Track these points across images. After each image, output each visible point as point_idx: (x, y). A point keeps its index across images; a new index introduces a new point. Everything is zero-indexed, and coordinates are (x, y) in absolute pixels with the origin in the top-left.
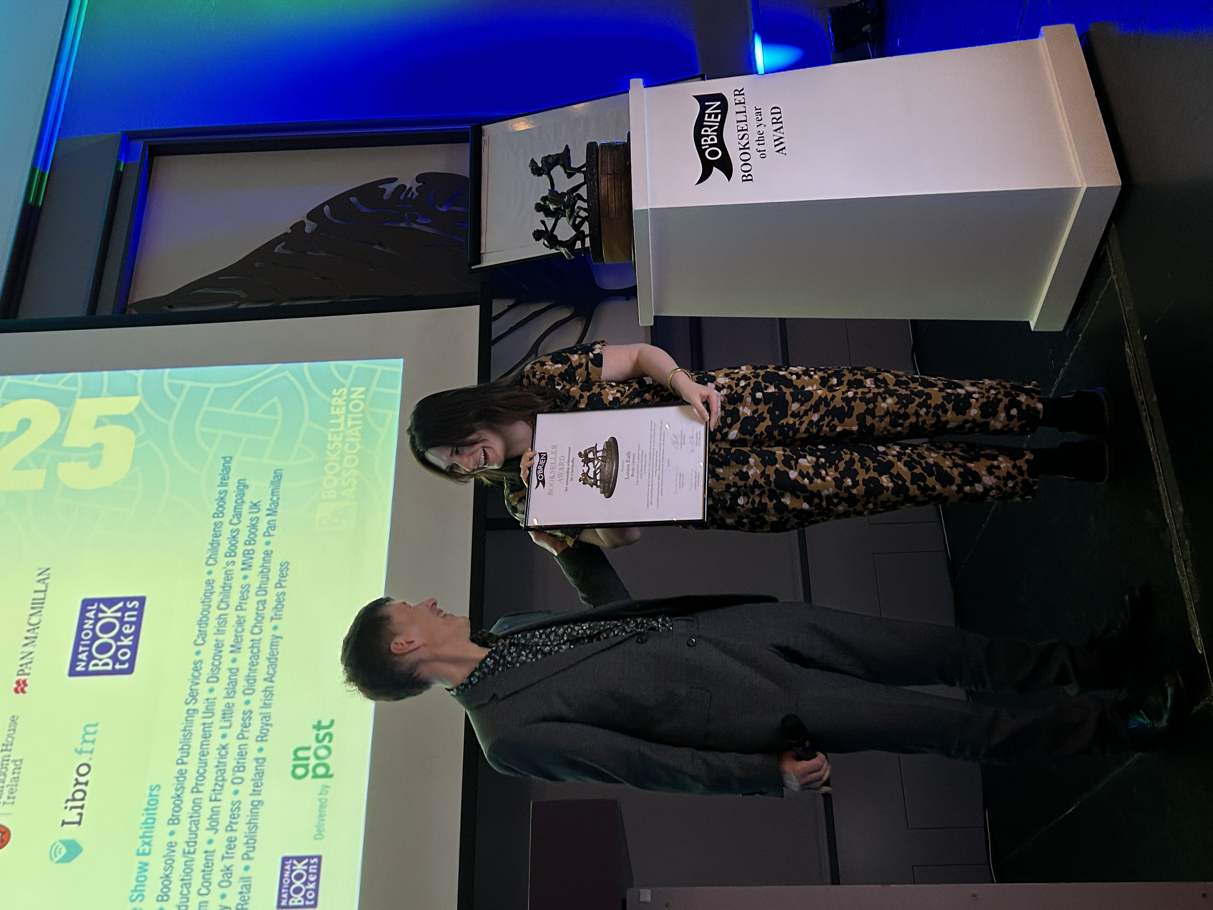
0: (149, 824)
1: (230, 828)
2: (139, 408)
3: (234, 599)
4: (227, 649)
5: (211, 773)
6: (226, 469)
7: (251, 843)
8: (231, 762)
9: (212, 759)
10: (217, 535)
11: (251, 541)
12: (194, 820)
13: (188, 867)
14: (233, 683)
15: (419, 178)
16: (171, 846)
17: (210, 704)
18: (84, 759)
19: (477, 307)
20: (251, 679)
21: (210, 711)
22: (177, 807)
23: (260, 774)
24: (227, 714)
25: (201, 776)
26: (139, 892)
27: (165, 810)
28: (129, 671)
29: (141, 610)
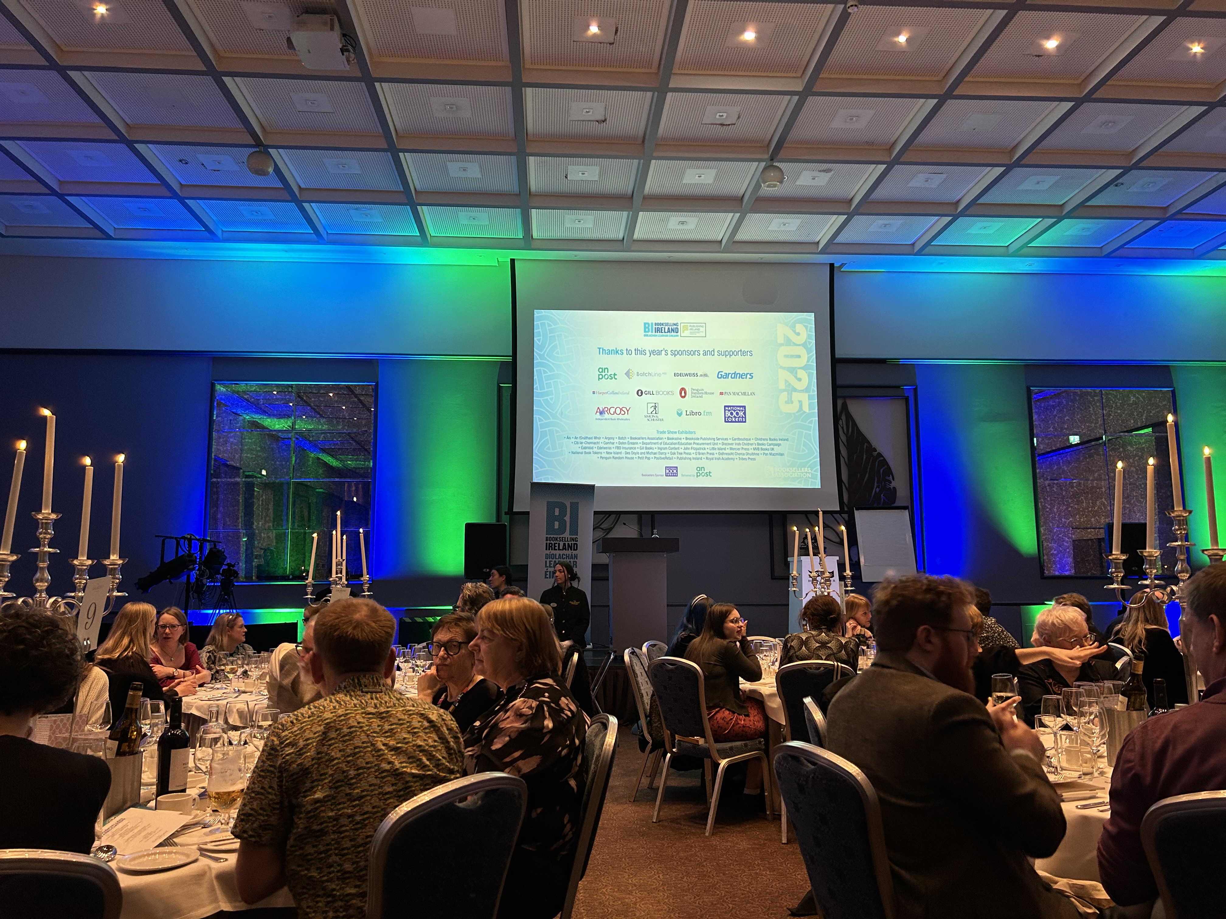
0: (686, 433)
1: (685, 453)
2: (805, 412)
3: (745, 447)
4: (731, 446)
5: (698, 446)
6: (784, 440)
7: (681, 459)
8: (701, 451)
9: (702, 446)
10: (764, 440)
11: (762, 449)
12: (686, 444)
13: (675, 444)
14: (722, 449)
15: (894, 488)
16: (681, 439)
17: (717, 444)
19: (839, 509)
20: (723, 454)
21: (714, 444)
22: (690, 439)
23: (698, 459)
24: (714, 449)
25: (698, 444)
26: (669, 432)
27: (689, 436)
28: (725, 421)
29: (742, 422)
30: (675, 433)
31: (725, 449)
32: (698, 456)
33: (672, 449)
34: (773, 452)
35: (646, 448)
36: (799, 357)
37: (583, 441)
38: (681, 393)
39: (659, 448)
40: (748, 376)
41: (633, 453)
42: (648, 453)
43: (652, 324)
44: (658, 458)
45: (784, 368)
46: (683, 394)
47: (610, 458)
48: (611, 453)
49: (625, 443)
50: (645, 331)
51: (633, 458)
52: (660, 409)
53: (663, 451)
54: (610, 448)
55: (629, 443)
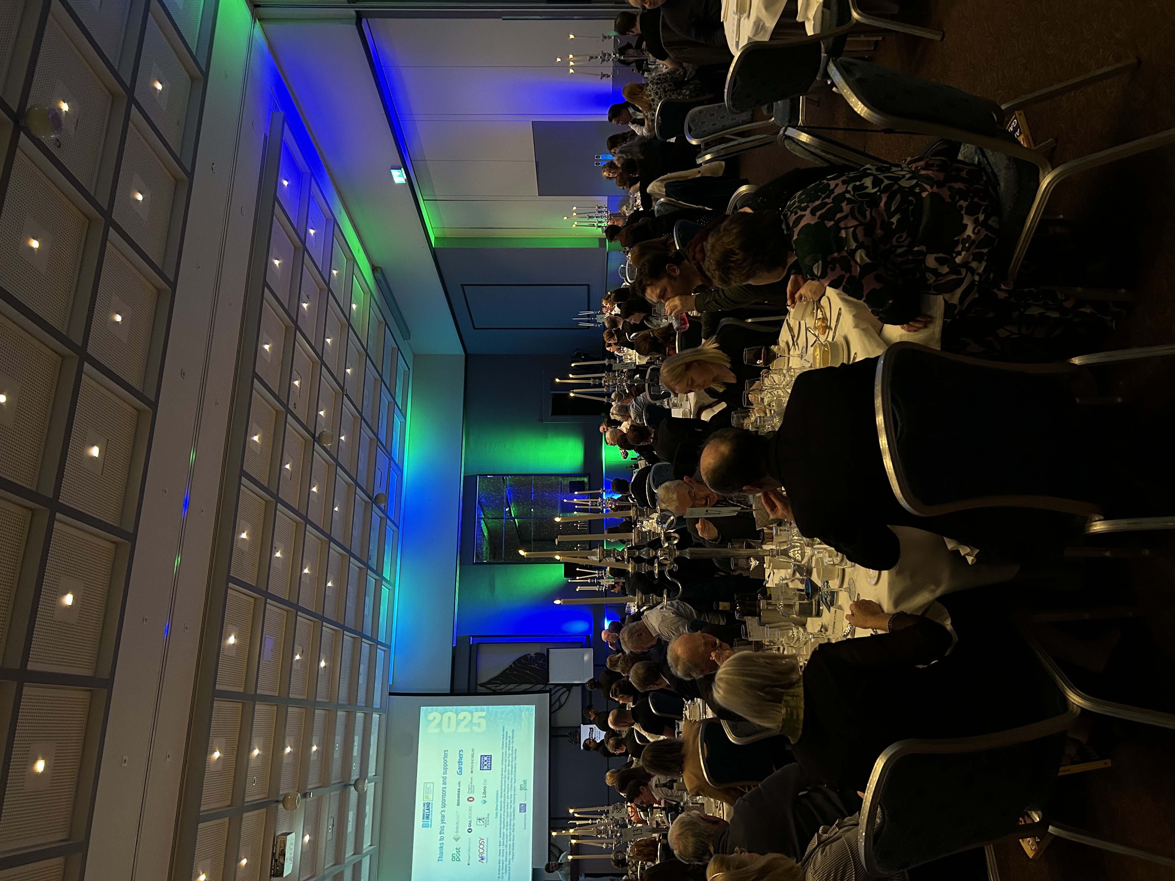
0: (497, 797)
1: (511, 798)
2: (486, 714)
3: (507, 756)
4: (507, 765)
5: (507, 789)
6: (504, 729)
7: (514, 801)
8: (510, 786)
9: (506, 786)
10: (503, 743)
11: (509, 744)
12: (505, 797)
13: (504, 805)
14: (509, 772)
15: (536, 653)
16: (501, 801)
18: (485, 785)
20: (512, 772)
21: (505, 778)
22: (502, 795)
23: (515, 789)
24: (508, 778)
25: (505, 790)
26: (497, 809)
27: (499, 795)
28: (491, 769)
29: (491, 758)
30: (497, 805)
31: (509, 770)
32: (513, 789)
33: (508, 808)
34: (511, 737)
35: (507, 826)
36: (449, 718)
37: (501, 872)
38: (471, 801)
39: (507, 817)
40: (461, 753)
41: (510, 835)
42: (510, 825)
43: (423, 822)
44: (514, 818)
45: (457, 729)
46: (472, 799)
47: (513, 852)
48: (510, 852)
49: (503, 841)
50: (428, 827)
51: (513, 836)
52: (481, 816)
53: (509, 814)
54: (506, 852)
55: (503, 839)
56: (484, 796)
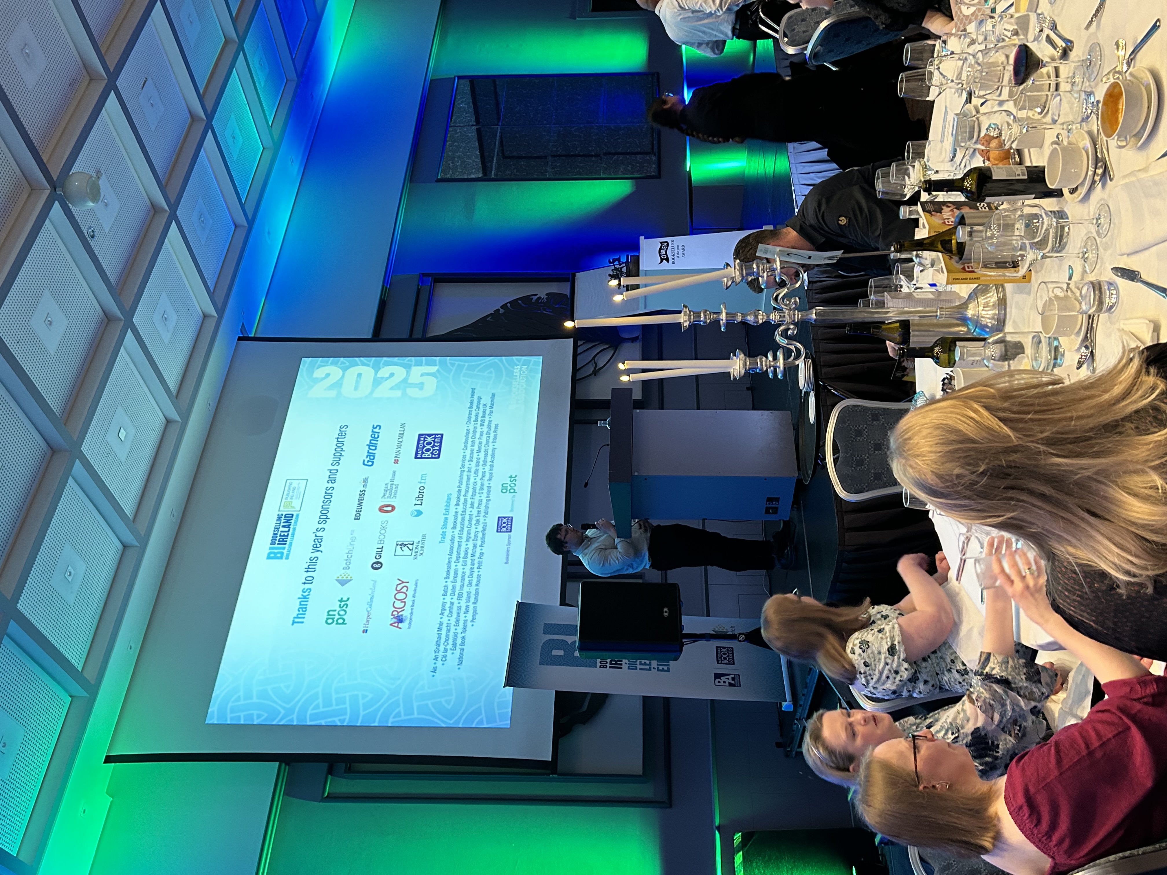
0: (448, 505)
1: (478, 507)
2: (438, 371)
3: (478, 435)
4: (475, 451)
5: (471, 491)
6: (473, 392)
7: (486, 512)
8: (478, 487)
9: (471, 486)
10: (470, 414)
11: (484, 416)
12: (465, 504)
13: (463, 519)
14: (478, 462)
15: (547, 294)
16: (456, 513)
17: (470, 469)
18: (422, 485)
19: (572, 339)
20: (485, 462)
21: (469, 471)
22: (458, 501)
23: (489, 491)
24: (476, 472)
25: (467, 491)
26: (445, 526)
27: (454, 501)
28: (438, 457)
29: (442, 438)
30: (446, 519)
31: (478, 459)
32: (485, 491)
33: (470, 524)
34: (489, 405)
35: (466, 557)
36: (360, 376)
37: (442, 648)
38: (387, 512)
39: (468, 541)
40: (377, 430)
41: (471, 575)
42: (473, 555)
43: (270, 548)
44: (483, 542)
45: (373, 391)
46: (390, 508)
47: (475, 609)
48: (467, 606)
49: (454, 587)
50: (281, 558)
51: (479, 576)
52: (405, 538)
53: (472, 535)
54: (459, 608)
55: (455, 581)
56: (419, 502)
